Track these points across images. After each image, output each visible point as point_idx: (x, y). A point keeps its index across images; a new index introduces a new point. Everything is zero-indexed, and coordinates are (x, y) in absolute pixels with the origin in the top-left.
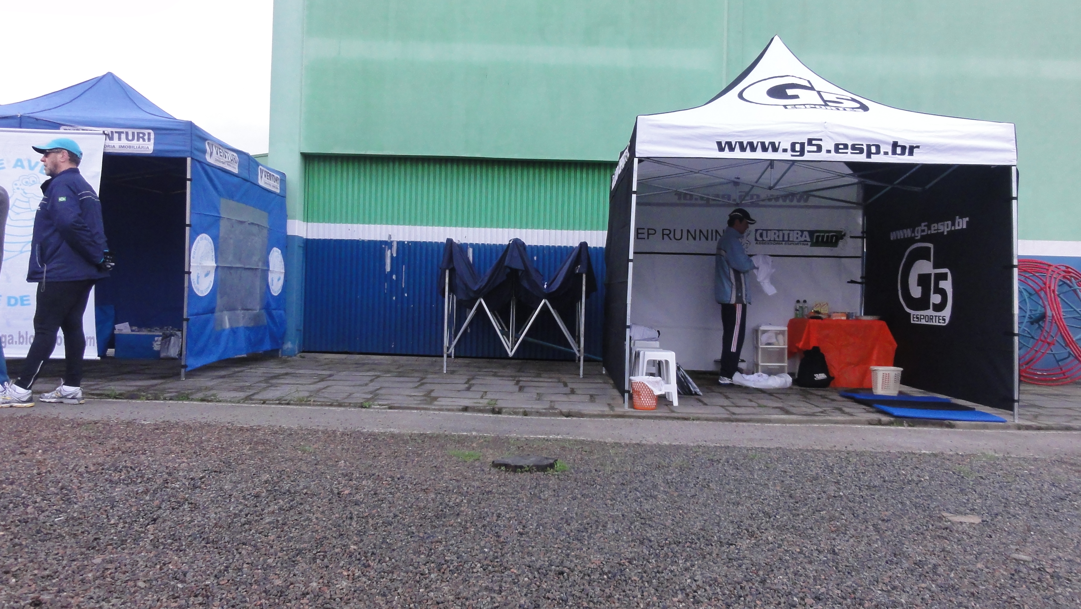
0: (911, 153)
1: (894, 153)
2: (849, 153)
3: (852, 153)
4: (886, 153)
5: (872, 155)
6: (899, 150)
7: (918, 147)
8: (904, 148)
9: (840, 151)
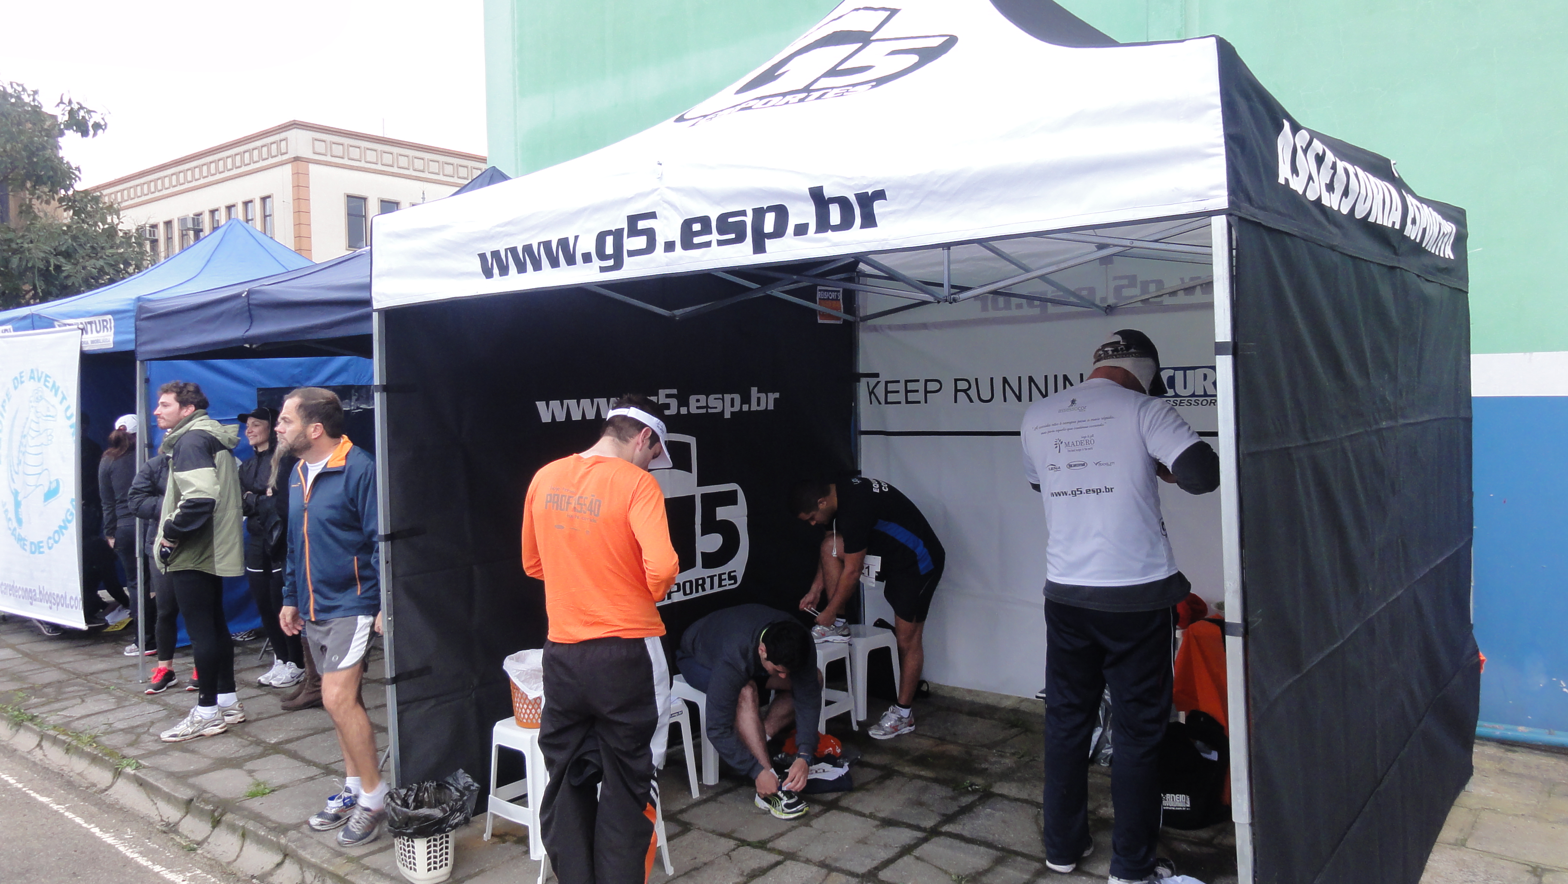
0: (869, 221)
1: (823, 225)
2: (714, 243)
3: (720, 243)
4: (801, 230)
5: (768, 242)
6: (835, 215)
7: (880, 195)
8: (843, 202)
9: (696, 240)
